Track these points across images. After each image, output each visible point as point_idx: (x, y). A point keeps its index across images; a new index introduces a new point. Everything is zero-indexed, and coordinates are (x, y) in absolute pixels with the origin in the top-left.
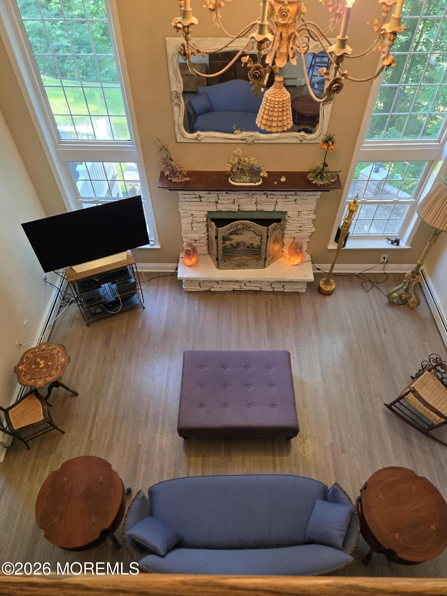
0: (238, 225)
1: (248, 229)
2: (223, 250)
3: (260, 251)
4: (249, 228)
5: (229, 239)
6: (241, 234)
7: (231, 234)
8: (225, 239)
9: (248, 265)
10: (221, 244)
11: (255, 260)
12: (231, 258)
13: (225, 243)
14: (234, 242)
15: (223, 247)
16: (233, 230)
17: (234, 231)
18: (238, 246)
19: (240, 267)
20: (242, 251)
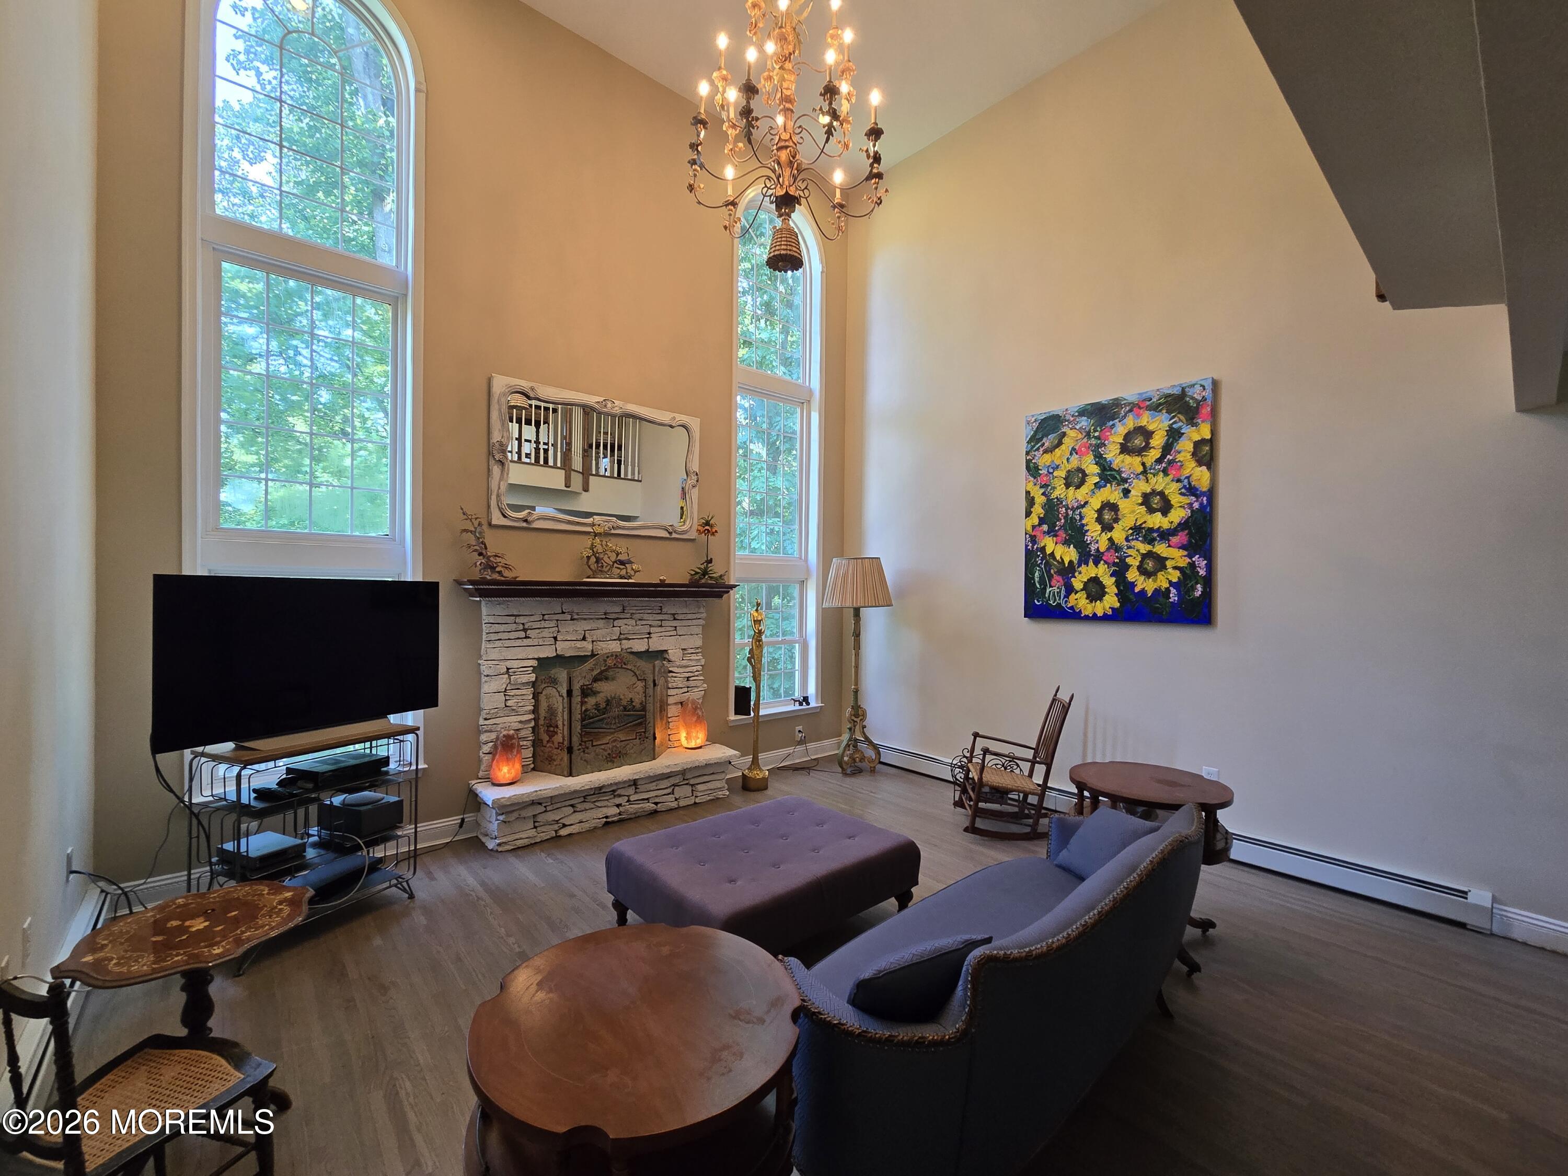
0: (608, 657)
1: (624, 666)
2: (583, 720)
3: (645, 715)
4: (625, 664)
5: (592, 691)
6: (613, 679)
7: (595, 680)
8: (586, 692)
9: (626, 754)
10: (579, 706)
11: (637, 740)
12: (598, 740)
13: (586, 702)
14: (600, 699)
15: (581, 714)
16: (599, 671)
17: (602, 672)
18: (608, 707)
19: (613, 762)
20: (615, 718)
